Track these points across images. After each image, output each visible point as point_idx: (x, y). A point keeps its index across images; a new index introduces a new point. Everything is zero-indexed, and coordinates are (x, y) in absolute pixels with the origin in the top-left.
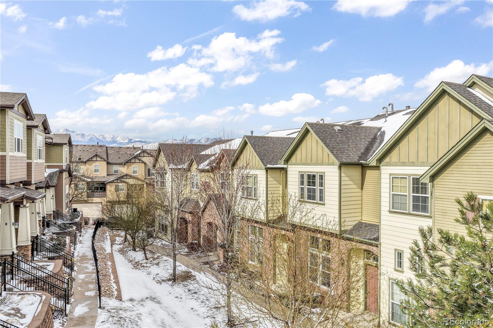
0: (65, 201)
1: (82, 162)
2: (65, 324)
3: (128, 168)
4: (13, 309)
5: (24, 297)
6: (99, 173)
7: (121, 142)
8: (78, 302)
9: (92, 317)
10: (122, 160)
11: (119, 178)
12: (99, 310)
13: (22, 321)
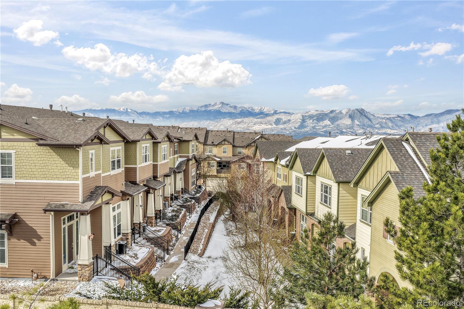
0: (191, 181)
1: (214, 145)
2: (163, 266)
3: (249, 150)
4: (134, 254)
5: (141, 248)
6: (226, 154)
7: (268, 113)
8: (174, 254)
9: (178, 264)
10: (245, 144)
11: (242, 158)
12: (184, 261)
13: (136, 261)
